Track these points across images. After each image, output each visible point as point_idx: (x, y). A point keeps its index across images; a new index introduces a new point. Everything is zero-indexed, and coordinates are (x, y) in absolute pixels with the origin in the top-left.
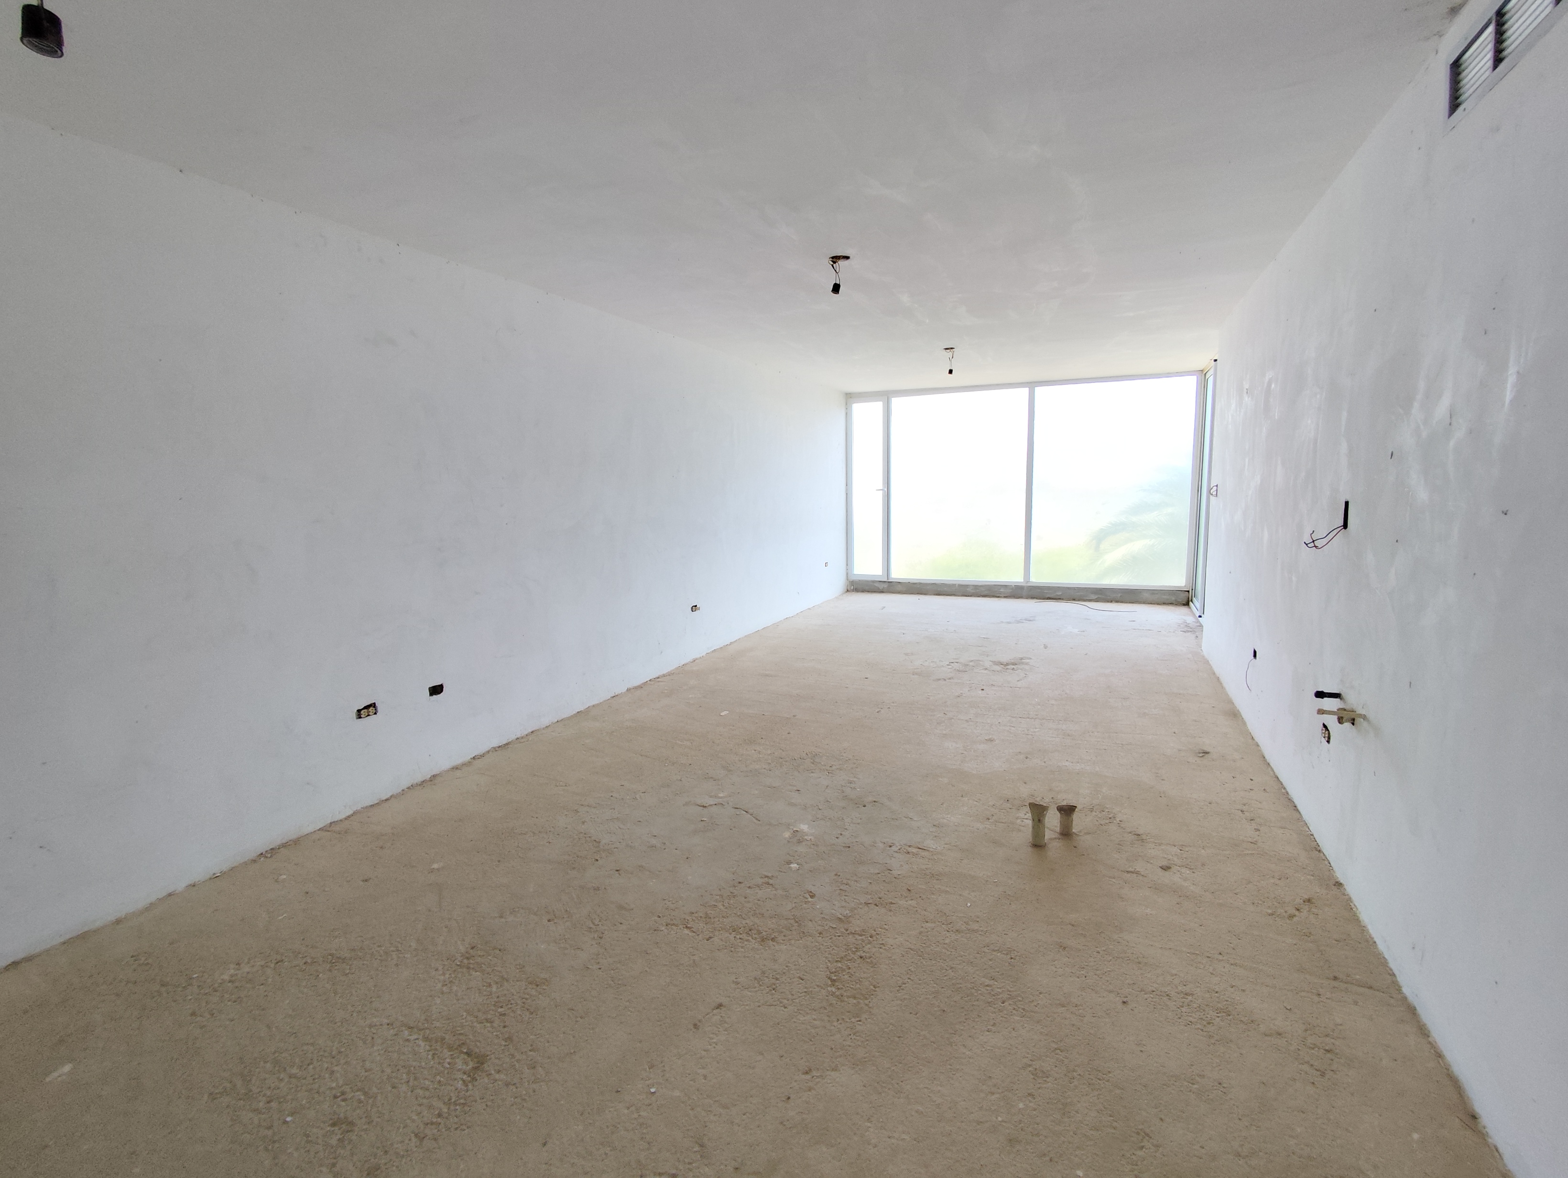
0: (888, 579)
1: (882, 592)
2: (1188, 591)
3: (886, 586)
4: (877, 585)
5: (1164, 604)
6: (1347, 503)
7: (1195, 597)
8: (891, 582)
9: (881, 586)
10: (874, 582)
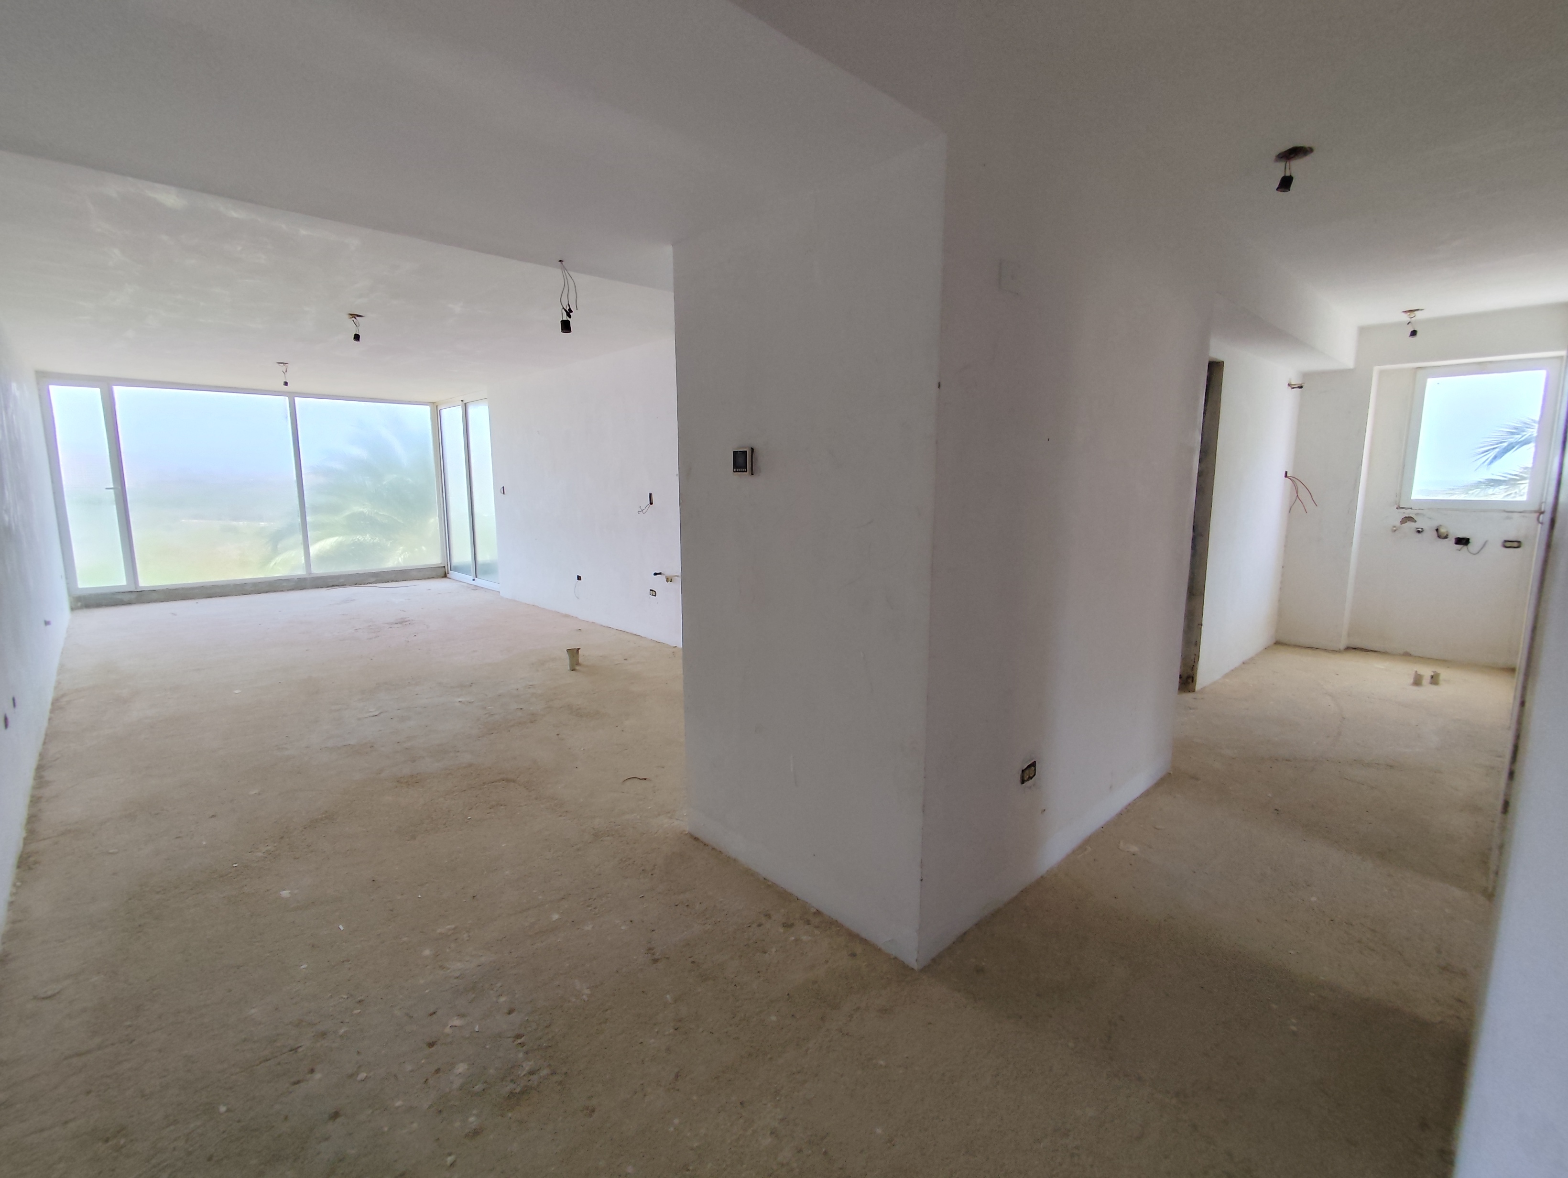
0: (136, 588)
1: (129, 603)
2: (444, 567)
3: (133, 596)
4: (120, 597)
5: (429, 578)
6: (651, 495)
7: (451, 570)
8: (141, 591)
9: (126, 598)
10: (113, 594)
